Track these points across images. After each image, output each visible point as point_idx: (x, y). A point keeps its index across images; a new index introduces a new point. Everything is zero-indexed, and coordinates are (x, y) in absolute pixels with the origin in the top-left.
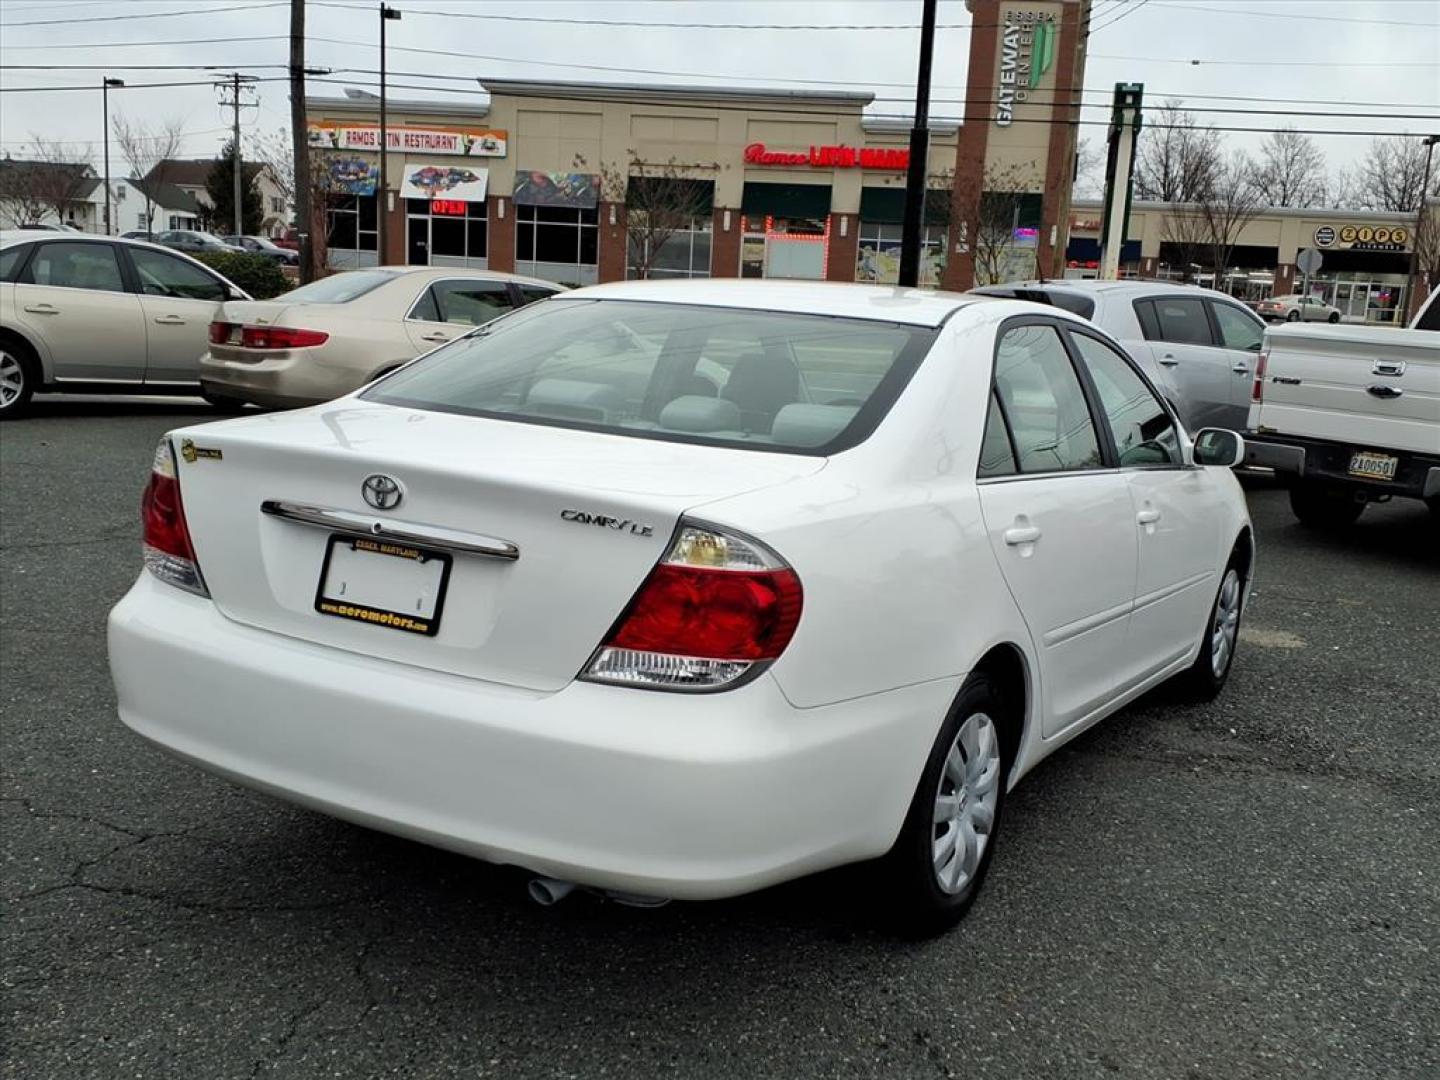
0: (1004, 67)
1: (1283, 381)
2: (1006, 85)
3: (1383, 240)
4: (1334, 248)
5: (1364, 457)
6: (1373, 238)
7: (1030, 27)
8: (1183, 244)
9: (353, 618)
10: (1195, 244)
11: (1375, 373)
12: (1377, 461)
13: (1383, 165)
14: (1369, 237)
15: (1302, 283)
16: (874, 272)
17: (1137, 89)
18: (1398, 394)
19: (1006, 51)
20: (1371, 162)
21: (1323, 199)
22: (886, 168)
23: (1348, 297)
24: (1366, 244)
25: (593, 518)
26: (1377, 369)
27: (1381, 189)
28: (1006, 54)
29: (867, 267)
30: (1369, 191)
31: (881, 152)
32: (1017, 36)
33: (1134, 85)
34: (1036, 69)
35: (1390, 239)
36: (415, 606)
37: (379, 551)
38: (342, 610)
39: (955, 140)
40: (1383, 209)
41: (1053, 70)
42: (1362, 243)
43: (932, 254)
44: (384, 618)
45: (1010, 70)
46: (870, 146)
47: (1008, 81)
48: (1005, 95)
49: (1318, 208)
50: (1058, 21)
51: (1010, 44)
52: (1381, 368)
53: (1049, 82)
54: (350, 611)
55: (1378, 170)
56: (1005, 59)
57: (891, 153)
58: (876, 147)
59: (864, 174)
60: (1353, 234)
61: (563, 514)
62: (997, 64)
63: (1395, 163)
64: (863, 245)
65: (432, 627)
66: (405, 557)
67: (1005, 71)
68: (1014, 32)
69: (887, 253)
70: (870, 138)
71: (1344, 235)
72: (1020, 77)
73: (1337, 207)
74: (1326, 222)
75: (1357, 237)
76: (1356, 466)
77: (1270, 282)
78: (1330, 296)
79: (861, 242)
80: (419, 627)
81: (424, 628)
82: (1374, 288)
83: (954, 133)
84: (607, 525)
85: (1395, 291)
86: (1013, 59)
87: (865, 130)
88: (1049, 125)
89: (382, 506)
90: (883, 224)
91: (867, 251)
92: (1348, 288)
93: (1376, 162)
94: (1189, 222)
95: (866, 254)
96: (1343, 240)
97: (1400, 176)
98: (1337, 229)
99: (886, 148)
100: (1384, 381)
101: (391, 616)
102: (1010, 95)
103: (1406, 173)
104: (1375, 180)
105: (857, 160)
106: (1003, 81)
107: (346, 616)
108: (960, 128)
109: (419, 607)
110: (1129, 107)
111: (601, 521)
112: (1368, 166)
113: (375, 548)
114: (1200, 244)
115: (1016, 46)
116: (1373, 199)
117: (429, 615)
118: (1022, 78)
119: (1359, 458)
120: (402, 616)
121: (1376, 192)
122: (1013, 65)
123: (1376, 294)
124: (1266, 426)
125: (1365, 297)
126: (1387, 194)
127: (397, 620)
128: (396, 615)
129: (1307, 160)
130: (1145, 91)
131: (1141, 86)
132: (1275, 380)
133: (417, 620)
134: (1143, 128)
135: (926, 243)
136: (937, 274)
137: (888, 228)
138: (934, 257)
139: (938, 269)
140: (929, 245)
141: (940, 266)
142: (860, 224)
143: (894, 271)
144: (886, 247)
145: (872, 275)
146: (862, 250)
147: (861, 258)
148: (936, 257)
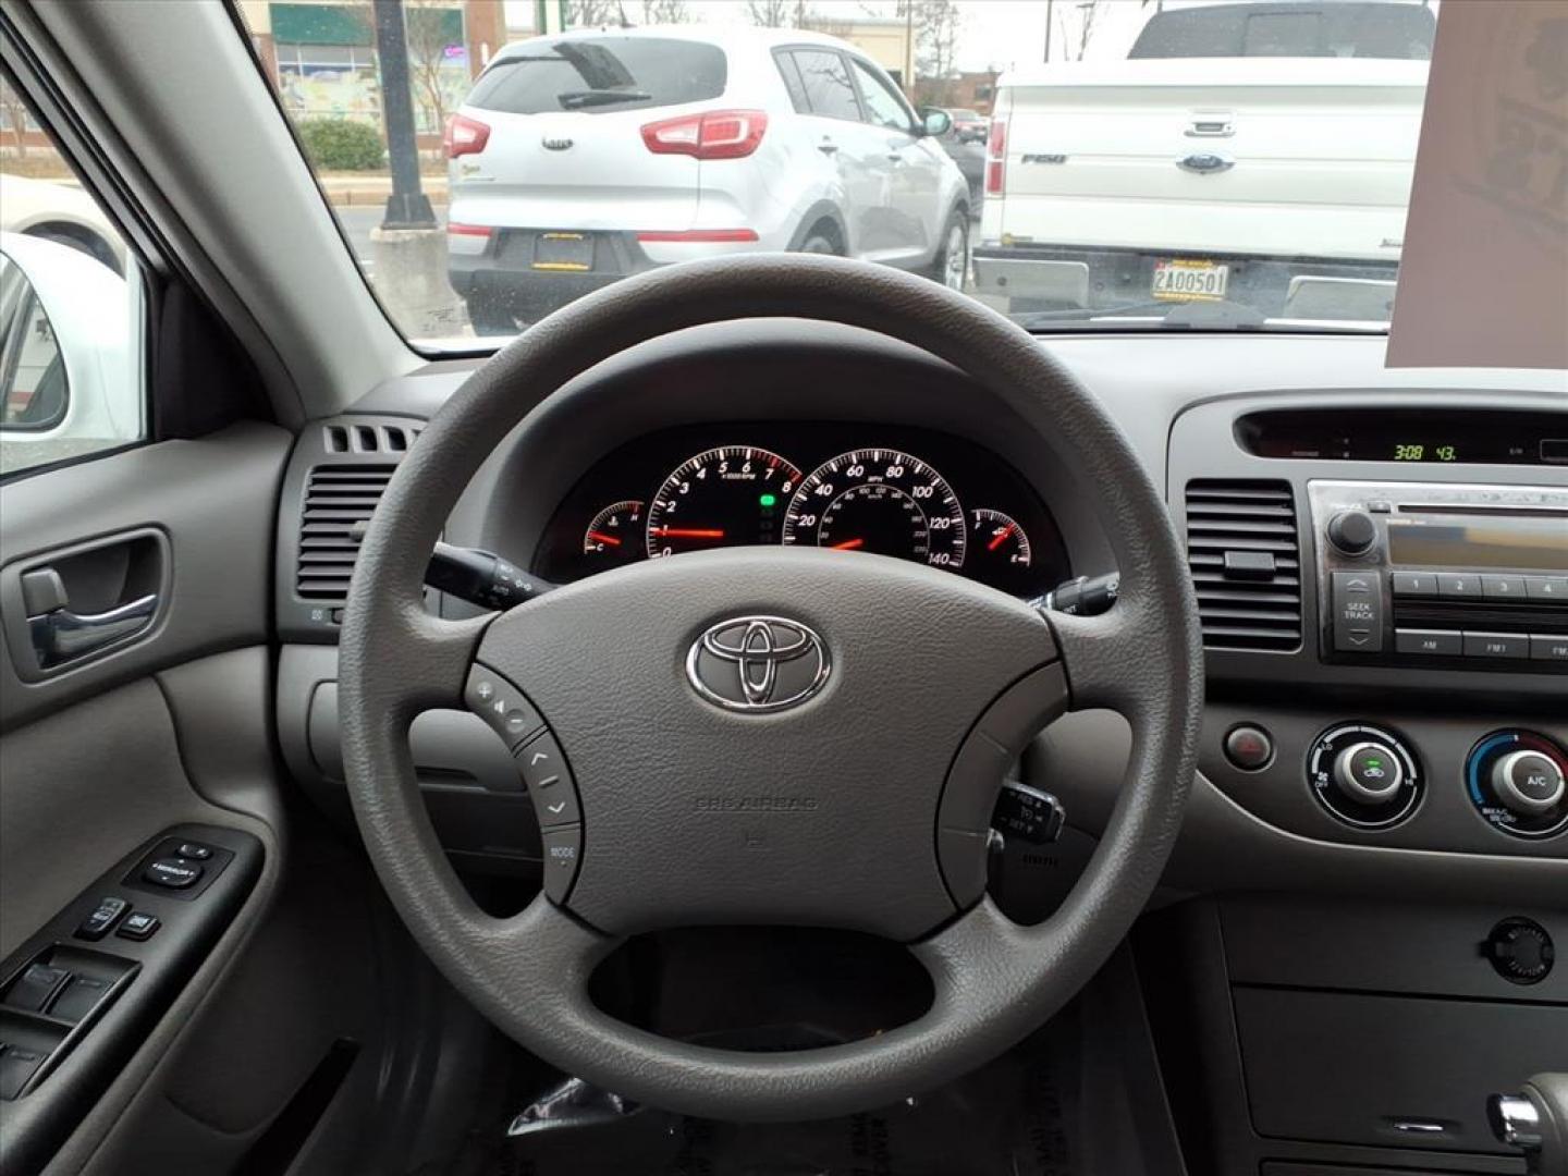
1: (1039, 159)
5: (1176, 269)
11: (1188, 134)
12: (1196, 272)
16: (301, 99)
18: (1230, 165)
26: (1193, 128)
29: (293, 95)
43: (361, 79)
52: (1199, 126)
64: (284, 69)
69: (312, 78)
76: (1163, 283)
79: (281, 66)
90: (303, 44)
91: (290, 76)
95: (288, 80)
100: (1205, 147)
119: (1167, 270)
124: (1015, 234)
132: (1026, 158)
135: (353, 64)
136: (373, 100)
137: (310, 51)
138: (365, 80)
139: (372, 94)
140: (357, 68)
141: (373, 90)
142: (275, 46)
143: (323, 98)
144: (309, 71)
145: (299, 102)
146: (283, 75)
147: (284, 85)
148: (368, 80)
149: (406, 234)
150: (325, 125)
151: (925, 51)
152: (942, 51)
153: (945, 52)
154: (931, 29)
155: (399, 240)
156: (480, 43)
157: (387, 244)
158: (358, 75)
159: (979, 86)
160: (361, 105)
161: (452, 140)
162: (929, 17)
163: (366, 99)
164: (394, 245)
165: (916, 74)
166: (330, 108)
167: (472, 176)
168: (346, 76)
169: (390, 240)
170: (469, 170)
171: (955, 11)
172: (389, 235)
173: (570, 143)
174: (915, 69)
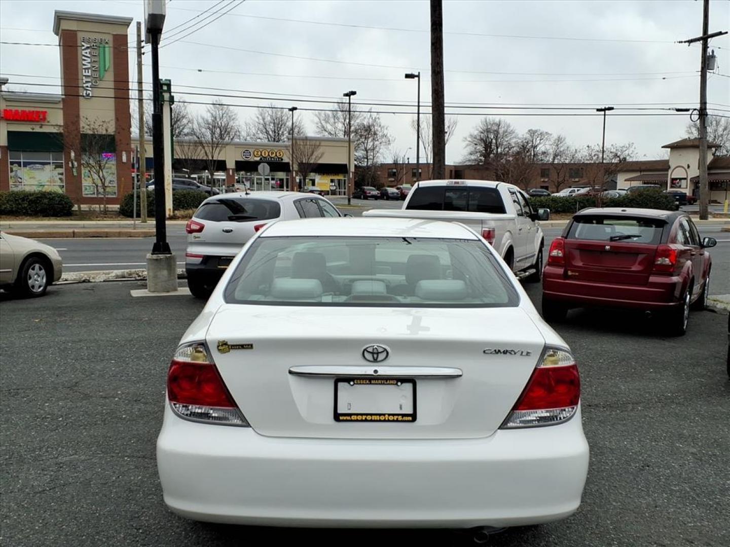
0: (84, 67)
2: (86, 76)
3: (273, 156)
4: (252, 160)
6: (269, 155)
7: (96, 46)
8: (185, 159)
9: (362, 421)
10: (192, 160)
13: (264, 119)
14: (267, 154)
15: (239, 177)
16: (21, 179)
17: (168, 82)
19: (84, 58)
20: (258, 118)
21: (239, 136)
22: (20, 121)
23: (261, 184)
24: (266, 158)
25: (502, 351)
27: (264, 131)
28: (85, 60)
29: (17, 176)
30: (259, 132)
31: (17, 111)
32: (89, 50)
33: (166, 80)
34: (102, 69)
35: (276, 155)
36: (399, 409)
37: (371, 384)
38: (354, 418)
39: (61, 106)
40: (266, 141)
41: (112, 69)
42: (264, 157)
43: (55, 168)
44: (382, 418)
45: (88, 69)
46: (8, 108)
47: (87, 74)
48: (87, 82)
49: (238, 140)
50: (111, 44)
51: (85, 54)
53: (109, 77)
54: (359, 418)
55: (261, 121)
56: (84, 62)
57: (24, 112)
58: (14, 109)
59: (7, 123)
60: (259, 153)
61: (484, 352)
62: (80, 65)
63: (269, 118)
64: (12, 163)
65: (414, 417)
66: (388, 384)
67: (85, 69)
68: (88, 48)
69: (28, 168)
70: (9, 103)
71: (256, 153)
72: (95, 72)
73: (246, 140)
74: (245, 147)
75: (261, 155)
77: (224, 177)
78: (253, 183)
79: (11, 162)
80: (406, 418)
81: (410, 418)
82: (273, 179)
83: (60, 102)
84: (508, 353)
85: (282, 180)
86: (89, 63)
87: (5, 99)
88: (113, 99)
89: (375, 360)
90: (23, 151)
91: (15, 167)
92: (260, 179)
93: (260, 117)
94: (186, 148)
95: (14, 169)
96: (255, 156)
97: (272, 125)
98: (251, 151)
99: (20, 109)
101: (387, 416)
102: (89, 82)
103: (274, 123)
104: (261, 127)
105: (2, 116)
106: (84, 74)
107: (357, 421)
108: (63, 99)
109: (401, 408)
110: (165, 91)
111: (505, 352)
112: (257, 120)
113: (368, 382)
114: (194, 160)
115: (89, 56)
116: (261, 135)
117: (410, 411)
118: (95, 73)
120: (393, 415)
121: (262, 132)
122: (89, 66)
123: (273, 182)
125: (269, 183)
126: (267, 132)
127: (391, 418)
128: (389, 415)
129: (229, 117)
130: (172, 84)
131: (170, 81)
133: (403, 415)
134: (175, 103)
135: (51, 161)
136: (60, 179)
137: (27, 154)
138: (57, 169)
139: (60, 176)
140: (53, 163)
141: (62, 174)
142: (9, 152)
143: (34, 178)
144: (26, 165)
145: (20, 180)
146: (12, 166)
147: (12, 171)
148: (59, 169)
149: (161, 256)
150: (41, 194)
151: (360, 153)
152: (369, 154)
153: (370, 154)
154: (362, 142)
155: (159, 258)
156: (122, 151)
157: (154, 260)
158: (54, 166)
159: (390, 171)
160: (54, 181)
161: (190, 228)
162: (361, 136)
163: (57, 179)
164: (157, 260)
165: (356, 166)
166: (36, 183)
167: (197, 239)
168: (47, 167)
169: (155, 258)
170: (195, 237)
171: (375, 134)
172: (155, 257)
173: (232, 231)
174: (354, 163)
